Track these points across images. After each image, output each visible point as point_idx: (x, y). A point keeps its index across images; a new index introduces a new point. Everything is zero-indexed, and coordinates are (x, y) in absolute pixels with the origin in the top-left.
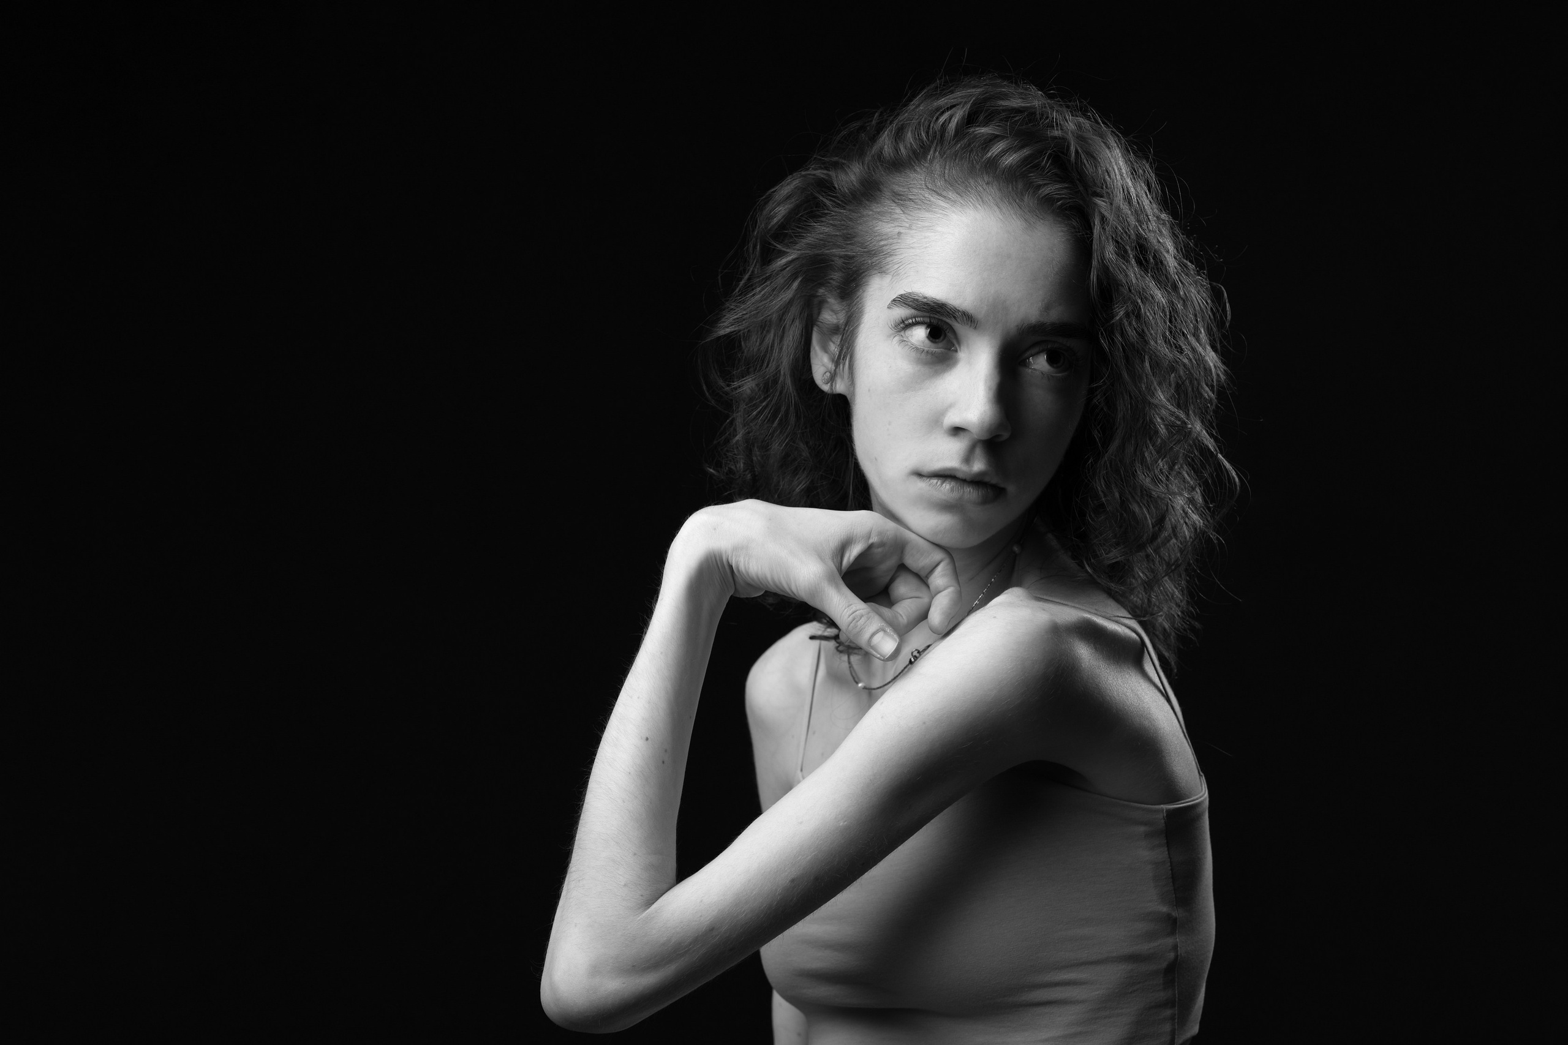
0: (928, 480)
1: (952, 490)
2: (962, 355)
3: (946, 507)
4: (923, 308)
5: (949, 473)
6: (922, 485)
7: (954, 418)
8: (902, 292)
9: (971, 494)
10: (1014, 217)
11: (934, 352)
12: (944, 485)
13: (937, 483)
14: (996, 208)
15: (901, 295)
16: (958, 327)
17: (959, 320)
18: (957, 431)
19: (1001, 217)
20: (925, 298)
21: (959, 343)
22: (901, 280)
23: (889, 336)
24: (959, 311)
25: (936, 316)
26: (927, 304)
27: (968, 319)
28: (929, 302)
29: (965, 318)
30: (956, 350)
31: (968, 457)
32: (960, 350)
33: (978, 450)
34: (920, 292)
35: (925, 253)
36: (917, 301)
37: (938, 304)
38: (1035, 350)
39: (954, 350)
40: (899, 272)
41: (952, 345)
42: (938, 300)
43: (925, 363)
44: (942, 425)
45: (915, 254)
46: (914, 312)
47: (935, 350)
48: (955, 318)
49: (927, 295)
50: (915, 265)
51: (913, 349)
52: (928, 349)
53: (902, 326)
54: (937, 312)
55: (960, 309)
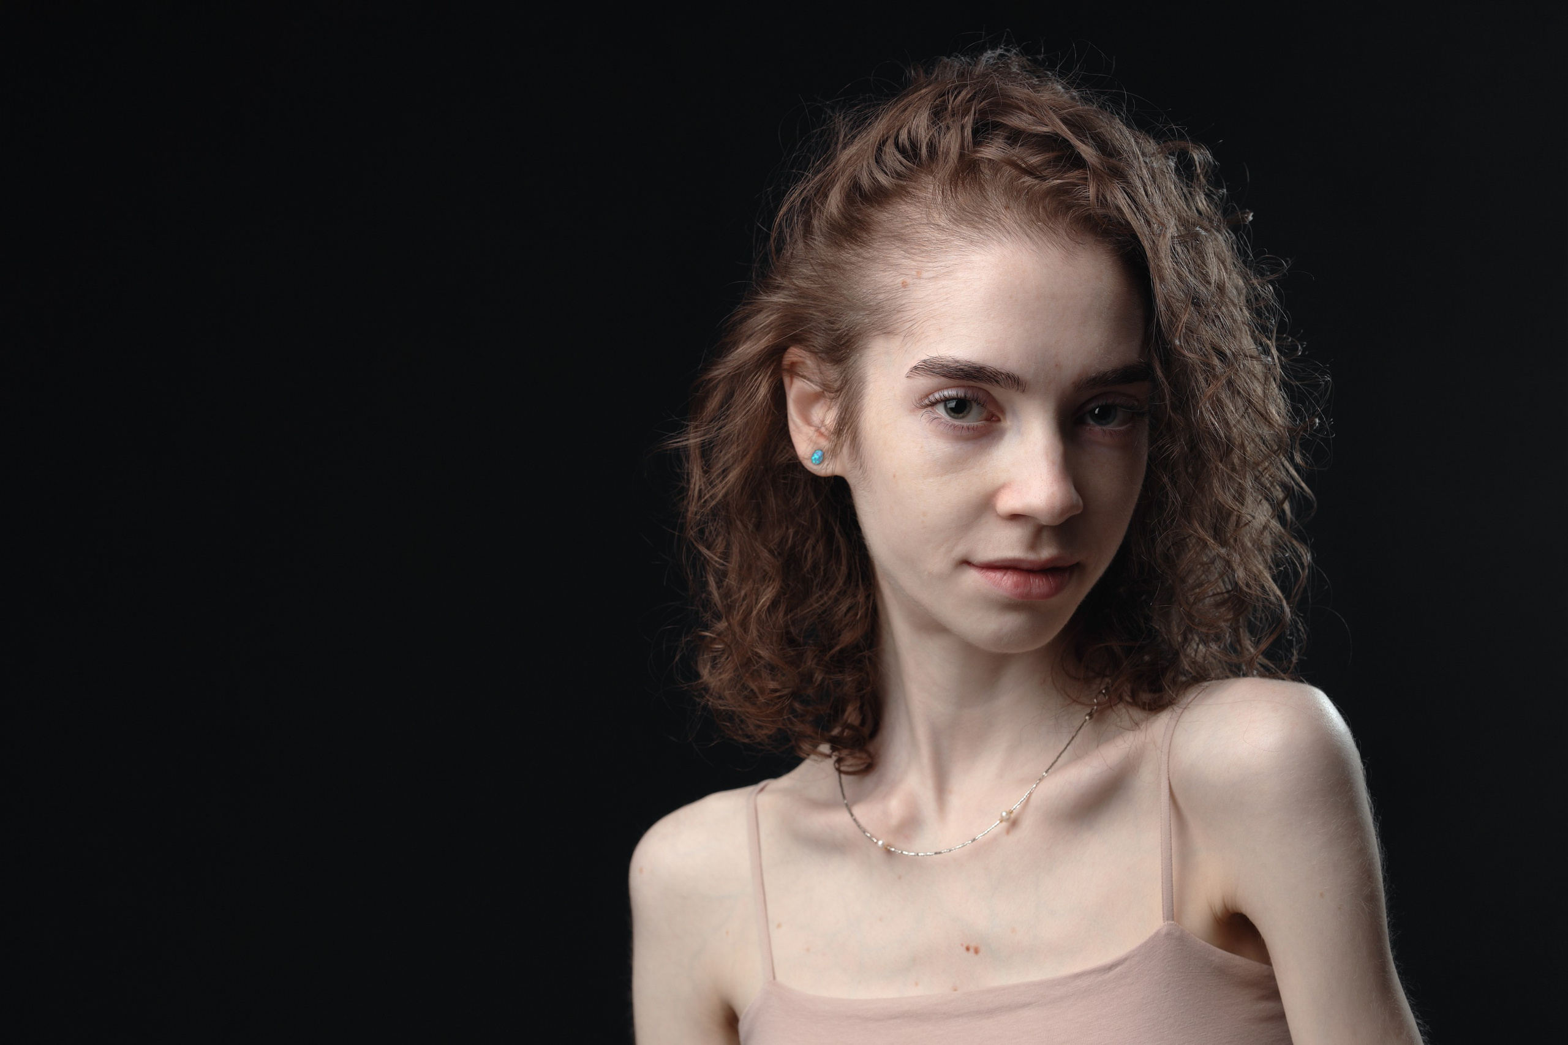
1: (1016, 585)
2: (1008, 423)
3: (1010, 606)
4: (956, 375)
6: (976, 579)
7: (1008, 502)
8: (925, 357)
9: (1038, 585)
10: (1049, 245)
11: (975, 426)
12: (1005, 578)
13: (997, 576)
14: (1028, 239)
15: (925, 361)
16: (997, 392)
17: (1001, 384)
18: (1015, 517)
19: (1034, 248)
20: (957, 362)
21: (1002, 411)
22: (918, 341)
23: (912, 411)
24: (1001, 373)
25: (972, 383)
26: (960, 369)
27: (1014, 382)
28: (962, 367)
29: (1010, 381)
30: (999, 420)
31: (1034, 543)
32: (1005, 419)
33: (1045, 535)
34: (947, 355)
35: (946, 306)
36: (947, 366)
37: (975, 368)
38: (1093, 405)
39: (996, 419)
40: (913, 332)
41: (993, 415)
42: (973, 364)
43: (967, 439)
44: (996, 511)
45: (933, 308)
46: (943, 380)
47: (976, 424)
48: (997, 382)
49: (958, 359)
50: (935, 322)
51: (951, 426)
52: (968, 424)
53: (927, 402)
54: (975, 378)
55: (1003, 371)
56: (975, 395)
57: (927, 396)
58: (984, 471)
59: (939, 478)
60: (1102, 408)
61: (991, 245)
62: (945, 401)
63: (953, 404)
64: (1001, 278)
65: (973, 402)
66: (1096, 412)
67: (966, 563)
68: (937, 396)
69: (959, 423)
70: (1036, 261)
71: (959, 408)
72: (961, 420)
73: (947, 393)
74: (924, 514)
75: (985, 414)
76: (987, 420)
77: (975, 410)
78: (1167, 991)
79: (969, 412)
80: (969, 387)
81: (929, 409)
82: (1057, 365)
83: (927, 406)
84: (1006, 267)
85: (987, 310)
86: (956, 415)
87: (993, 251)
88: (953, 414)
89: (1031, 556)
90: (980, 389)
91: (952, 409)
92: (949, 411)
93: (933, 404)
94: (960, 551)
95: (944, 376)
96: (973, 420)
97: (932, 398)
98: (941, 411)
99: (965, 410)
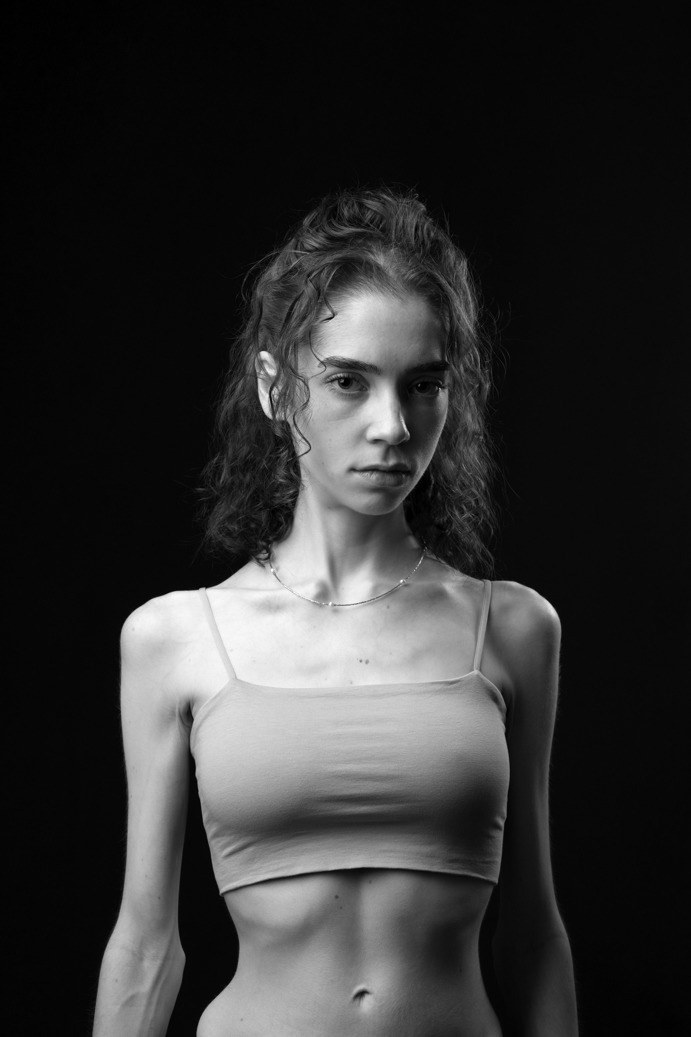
0: (362, 473)
1: (378, 479)
2: (372, 392)
3: (374, 490)
4: (344, 366)
5: (374, 468)
6: (357, 477)
7: (372, 433)
8: (327, 357)
9: (390, 479)
10: (393, 297)
11: (353, 394)
12: (372, 476)
13: (367, 475)
14: (381, 293)
15: (327, 359)
16: (365, 375)
17: (368, 371)
18: (376, 441)
20: (344, 359)
21: (369, 385)
22: (324, 348)
23: (321, 385)
24: (367, 365)
25: (352, 371)
26: (346, 363)
27: (374, 369)
28: (346, 362)
29: (372, 369)
30: (367, 390)
31: (385, 457)
32: (370, 389)
33: (391, 452)
34: (339, 356)
35: (339, 329)
36: (339, 361)
37: (353, 362)
38: (416, 382)
39: (365, 389)
40: (321, 343)
41: (364, 387)
42: (353, 360)
43: (350, 400)
44: (366, 439)
45: (332, 330)
46: (336, 369)
47: (354, 392)
48: (365, 370)
49: (345, 358)
50: (333, 338)
51: (341, 393)
52: (350, 392)
53: (328, 380)
54: (353, 368)
55: (368, 364)
56: (354, 376)
57: (328, 377)
58: (359, 417)
60: (421, 383)
61: (362, 297)
62: (339, 379)
63: (342, 381)
64: (367, 314)
65: (354, 381)
66: (419, 385)
67: (353, 469)
68: (334, 377)
69: (345, 392)
70: (386, 305)
71: (346, 383)
72: (347, 390)
73: (339, 375)
75: (359, 387)
76: (360, 390)
77: (354, 383)
79: (351, 386)
80: (350, 372)
81: (330, 383)
82: (396, 360)
83: (329, 382)
84: (370, 309)
85: (360, 331)
86: (344, 387)
87: (363, 300)
88: (343, 387)
89: (384, 464)
90: (356, 373)
91: (342, 384)
92: (341, 385)
93: (332, 381)
94: (349, 462)
95: (338, 367)
96: (352, 391)
97: (331, 378)
98: (336, 385)
99: (349, 384)
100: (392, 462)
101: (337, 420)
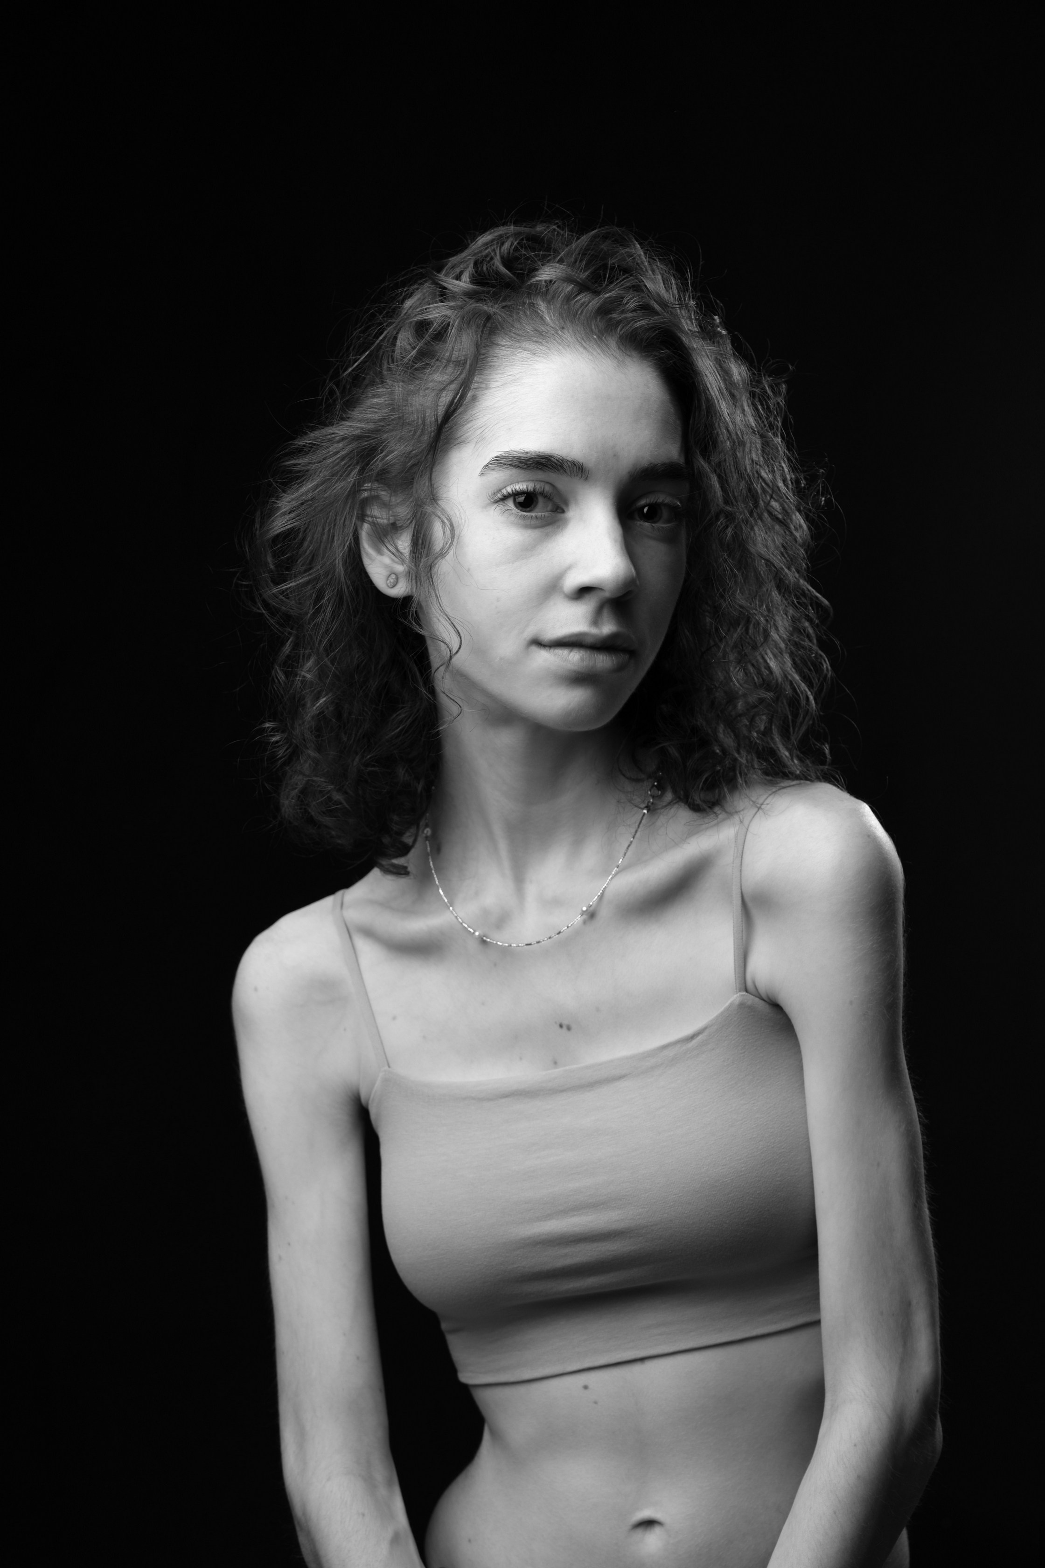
0: (552, 649)
2: (571, 513)
5: (575, 640)
6: (544, 657)
7: (576, 578)
8: (498, 453)
9: (604, 660)
10: (603, 356)
11: (541, 517)
12: (571, 654)
13: (564, 652)
14: (582, 348)
15: (498, 456)
16: (563, 483)
17: (568, 473)
18: (582, 592)
19: (591, 357)
20: (525, 454)
21: (566, 501)
22: (489, 444)
23: (485, 507)
24: (565, 460)
25: (541, 474)
27: (578, 468)
28: (530, 457)
29: (574, 468)
30: (563, 511)
31: (596, 620)
32: (568, 508)
33: (607, 611)
34: (518, 449)
36: (518, 458)
37: (542, 456)
38: (643, 503)
39: (561, 508)
40: (484, 437)
41: (558, 507)
42: (540, 453)
43: (535, 527)
46: (513, 474)
47: (543, 514)
48: (563, 471)
49: (528, 450)
50: (506, 423)
51: (520, 516)
52: (536, 514)
53: (499, 496)
55: (567, 458)
56: (539, 485)
57: (498, 491)
58: (553, 556)
59: (511, 564)
60: (650, 507)
61: (551, 355)
62: (515, 495)
63: (521, 499)
65: (540, 496)
66: (645, 510)
67: (538, 643)
68: (509, 489)
69: (524, 515)
70: (593, 368)
71: (527, 501)
72: (529, 512)
73: (518, 486)
74: (498, 600)
75: (550, 507)
76: (553, 510)
77: (542, 501)
78: (744, 1052)
79: (536, 506)
80: (537, 481)
81: (501, 503)
82: (615, 455)
83: (499, 502)
86: (525, 509)
88: (522, 508)
89: (594, 631)
90: (547, 482)
91: (521, 503)
92: (518, 505)
93: (504, 498)
94: (530, 632)
95: (516, 469)
96: (539, 512)
97: (504, 492)
98: (510, 503)
99: (532, 503)
100: (608, 628)
101: (513, 563)
